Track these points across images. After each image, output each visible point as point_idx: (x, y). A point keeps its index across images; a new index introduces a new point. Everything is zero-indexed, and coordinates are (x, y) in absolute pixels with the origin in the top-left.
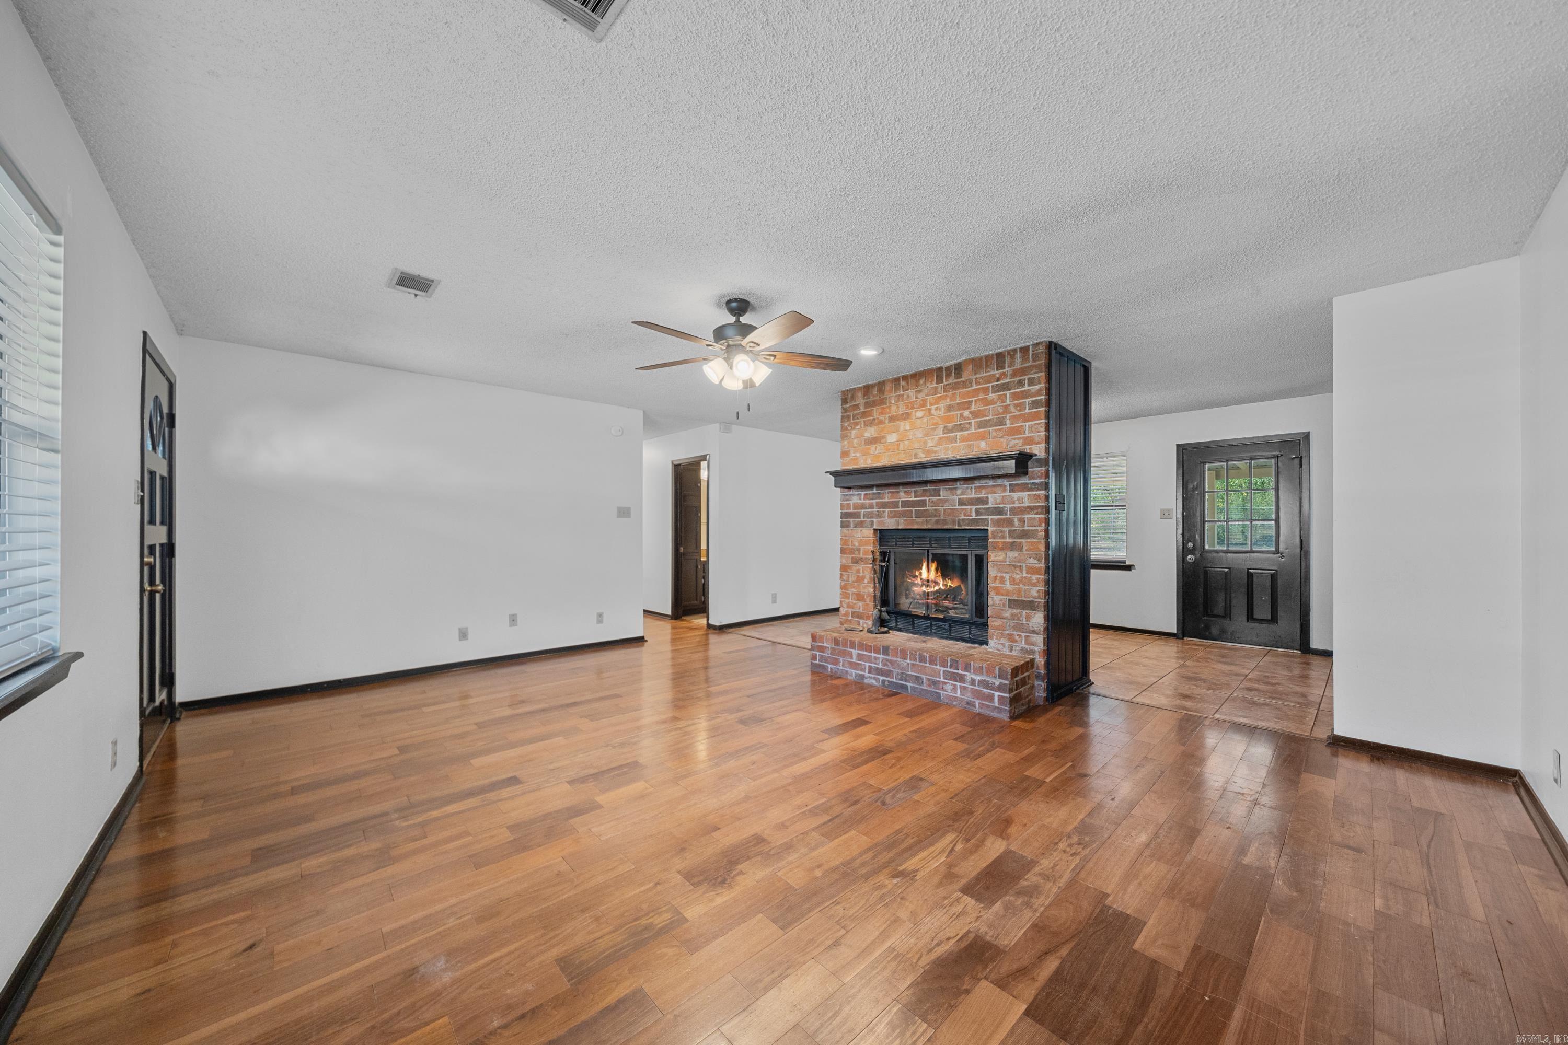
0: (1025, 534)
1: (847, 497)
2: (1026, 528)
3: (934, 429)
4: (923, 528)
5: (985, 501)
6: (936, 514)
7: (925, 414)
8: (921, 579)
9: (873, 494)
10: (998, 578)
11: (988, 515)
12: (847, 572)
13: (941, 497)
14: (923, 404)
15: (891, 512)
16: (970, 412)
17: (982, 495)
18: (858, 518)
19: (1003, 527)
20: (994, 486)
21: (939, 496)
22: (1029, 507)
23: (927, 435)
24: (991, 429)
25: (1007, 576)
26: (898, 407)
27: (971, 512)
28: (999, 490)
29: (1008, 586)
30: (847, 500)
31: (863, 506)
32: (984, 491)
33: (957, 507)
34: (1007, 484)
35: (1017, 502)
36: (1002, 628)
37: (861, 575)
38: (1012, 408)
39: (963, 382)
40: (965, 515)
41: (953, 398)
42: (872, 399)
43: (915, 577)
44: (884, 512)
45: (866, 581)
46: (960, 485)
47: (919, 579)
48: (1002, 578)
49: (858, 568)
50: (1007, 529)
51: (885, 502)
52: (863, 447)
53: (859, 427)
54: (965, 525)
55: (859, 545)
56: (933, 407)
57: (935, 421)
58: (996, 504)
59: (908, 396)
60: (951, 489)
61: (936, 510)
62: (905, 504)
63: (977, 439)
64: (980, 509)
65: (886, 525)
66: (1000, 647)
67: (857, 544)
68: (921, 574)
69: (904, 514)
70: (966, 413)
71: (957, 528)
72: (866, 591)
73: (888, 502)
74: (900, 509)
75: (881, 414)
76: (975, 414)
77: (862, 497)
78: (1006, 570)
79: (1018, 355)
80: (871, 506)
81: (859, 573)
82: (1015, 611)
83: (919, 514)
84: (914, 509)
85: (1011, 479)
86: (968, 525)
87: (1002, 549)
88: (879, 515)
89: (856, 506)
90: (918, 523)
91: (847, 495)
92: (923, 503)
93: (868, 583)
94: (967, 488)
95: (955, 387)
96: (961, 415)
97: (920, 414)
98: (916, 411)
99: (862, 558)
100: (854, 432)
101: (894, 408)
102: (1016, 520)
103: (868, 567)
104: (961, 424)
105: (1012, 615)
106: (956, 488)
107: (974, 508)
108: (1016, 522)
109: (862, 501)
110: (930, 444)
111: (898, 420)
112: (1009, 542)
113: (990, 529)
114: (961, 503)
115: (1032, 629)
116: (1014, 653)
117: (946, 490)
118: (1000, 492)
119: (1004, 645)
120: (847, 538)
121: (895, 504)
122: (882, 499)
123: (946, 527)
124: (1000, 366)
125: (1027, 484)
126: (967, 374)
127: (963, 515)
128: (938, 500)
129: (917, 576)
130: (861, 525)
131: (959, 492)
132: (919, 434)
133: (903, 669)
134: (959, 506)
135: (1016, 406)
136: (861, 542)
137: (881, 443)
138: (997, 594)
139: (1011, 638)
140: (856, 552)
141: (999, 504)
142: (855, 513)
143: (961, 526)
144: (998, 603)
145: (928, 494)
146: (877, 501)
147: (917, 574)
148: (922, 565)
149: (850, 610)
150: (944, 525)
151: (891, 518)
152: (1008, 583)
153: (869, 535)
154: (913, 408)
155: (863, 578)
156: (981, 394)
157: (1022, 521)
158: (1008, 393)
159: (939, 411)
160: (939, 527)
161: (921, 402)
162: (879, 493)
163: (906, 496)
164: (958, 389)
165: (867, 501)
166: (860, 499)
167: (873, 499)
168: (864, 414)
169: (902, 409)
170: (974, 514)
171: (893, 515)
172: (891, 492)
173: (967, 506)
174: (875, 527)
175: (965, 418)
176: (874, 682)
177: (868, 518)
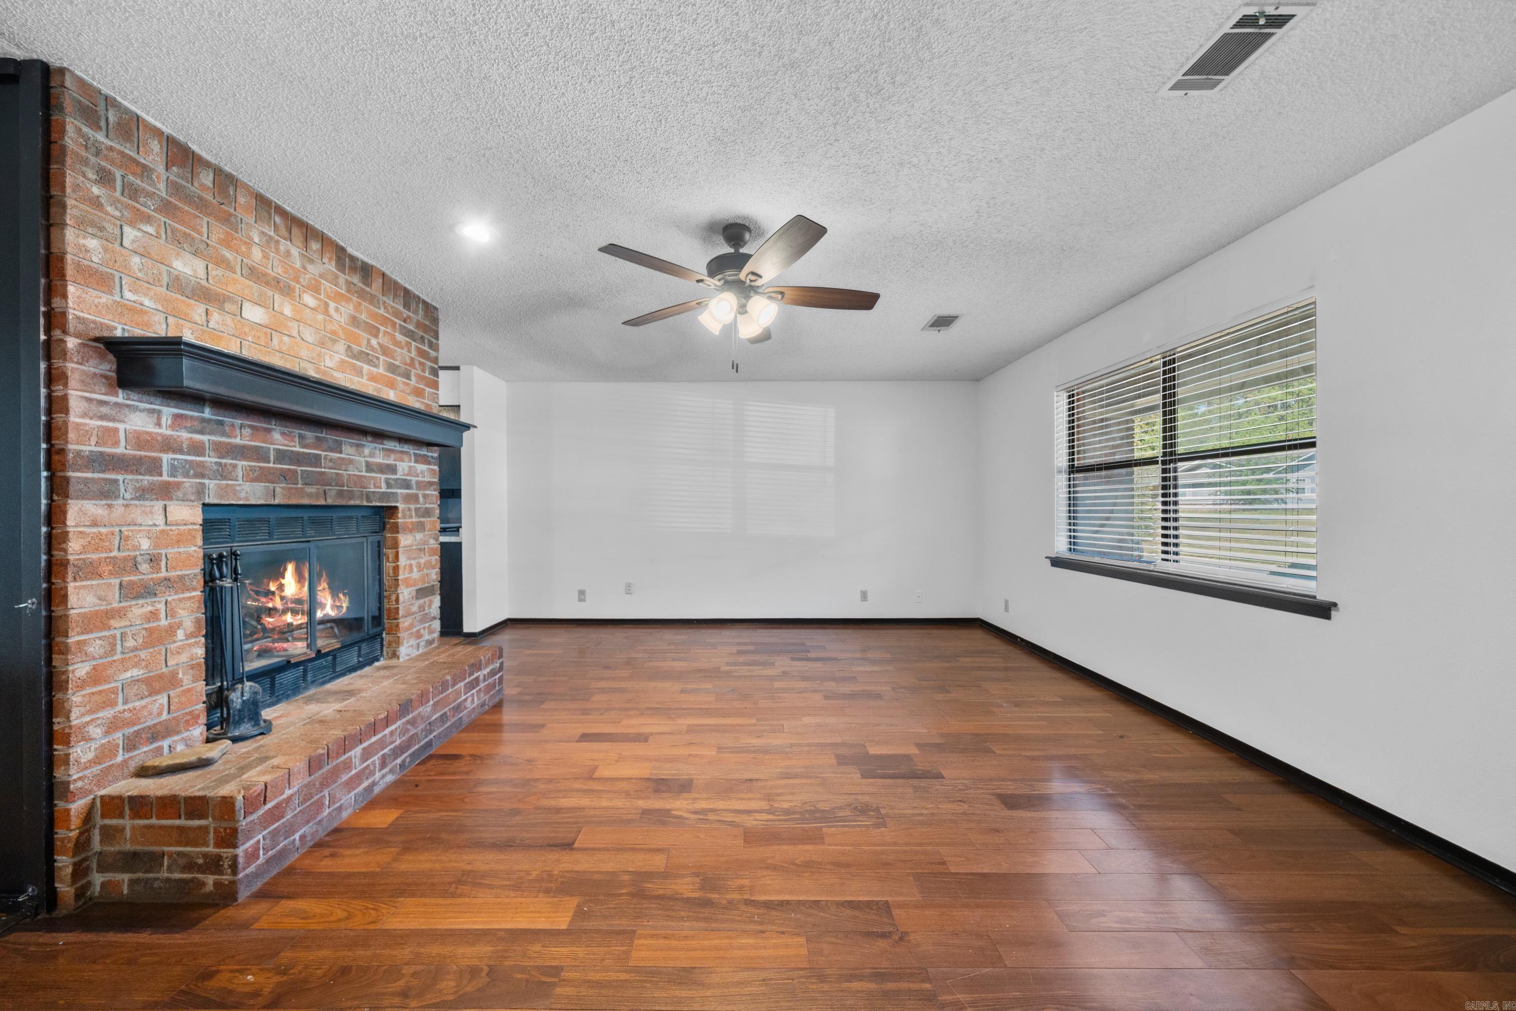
0: (427, 513)
1: (104, 410)
2: (427, 506)
3: (334, 341)
4: (318, 503)
5: (392, 469)
6: (338, 480)
7: (319, 306)
8: (282, 598)
9: (203, 420)
10: (407, 567)
11: (398, 488)
12: (109, 628)
13: (343, 456)
14: (315, 289)
15: (252, 469)
16: (379, 343)
17: (390, 461)
18: (150, 472)
19: (411, 504)
20: (402, 452)
21: (341, 452)
22: (429, 482)
23: (322, 344)
24: (399, 378)
25: (414, 562)
26: (266, 256)
27: (381, 483)
28: (406, 458)
29: (415, 575)
30: (102, 417)
31: (168, 445)
32: (393, 456)
33: (364, 474)
34: (412, 452)
35: (420, 475)
36: (411, 626)
37: (164, 622)
38: (417, 366)
39: (371, 295)
40: (375, 487)
41: (358, 307)
42: (195, 189)
43: (269, 594)
44: (235, 466)
45: (180, 634)
46: (368, 441)
47: (278, 599)
48: (411, 565)
49: (150, 608)
50: (412, 507)
51: (236, 446)
52: (164, 290)
53: (150, 229)
54: (375, 501)
55: (156, 546)
56: (332, 305)
57: (333, 328)
58: (404, 475)
59: (288, 254)
60: (358, 446)
61: (337, 474)
62: (281, 456)
63: (387, 386)
64: (389, 479)
65: (243, 495)
66: (409, 651)
67: (145, 544)
68: (281, 587)
69: (285, 476)
70: (374, 342)
71: (365, 504)
72: (184, 658)
73: (244, 447)
74: (271, 465)
75: (226, 243)
76: (385, 351)
77: (166, 420)
78: (414, 556)
79: (420, 306)
80: (197, 449)
81: (158, 619)
82: (421, 601)
83: (309, 480)
84: (299, 469)
85: (415, 447)
86: (380, 500)
87: (411, 531)
88: (223, 473)
89: (140, 440)
90: (310, 495)
91: (102, 403)
92: (315, 461)
93: (188, 636)
94: (375, 448)
95: (361, 294)
96: (369, 341)
97: (309, 300)
98: (305, 291)
99: (167, 579)
100: (130, 233)
101: (257, 254)
102: (420, 496)
103: (190, 598)
104: (368, 354)
105: (420, 607)
106: (363, 446)
107: (383, 477)
108: (421, 499)
109: (165, 431)
110: (329, 363)
111: (267, 284)
112: (416, 522)
113: (401, 506)
114: (369, 467)
115: (433, 615)
116: (421, 651)
117: (352, 445)
118: (406, 460)
119: (412, 646)
120: (103, 530)
121: (260, 455)
122: (229, 436)
123: (352, 503)
124: (406, 305)
125: (427, 456)
126: (376, 286)
127: (372, 486)
128: (339, 458)
129: (273, 593)
130: (165, 492)
131: (367, 451)
132: (309, 335)
133: (429, 717)
134: (367, 472)
135: (421, 364)
136: (160, 538)
137: (222, 309)
138: (407, 587)
139: (418, 636)
140: (144, 567)
141: (407, 475)
142: (140, 460)
143: (371, 502)
144: (407, 597)
145: (325, 445)
146: (213, 438)
147: (273, 587)
148: (285, 569)
149: (118, 737)
150: (350, 499)
151: (253, 480)
152: (415, 570)
153: (192, 520)
154: (298, 282)
155: (171, 630)
156: (389, 327)
157: (425, 496)
158: (413, 343)
159: (341, 313)
160: (344, 503)
161: (313, 282)
162: (221, 423)
163: (286, 442)
164: (365, 302)
165: (184, 435)
166: (159, 424)
167: (201, 432)
168: (166, 208)
169: (276, 270)
170: (384, 485)
171: (263, 476)
172: (250, 427)
173: (376, 473)
174: (207, 501)
175: (373, 349)
176: (390, 778)
177: (187, 475)
